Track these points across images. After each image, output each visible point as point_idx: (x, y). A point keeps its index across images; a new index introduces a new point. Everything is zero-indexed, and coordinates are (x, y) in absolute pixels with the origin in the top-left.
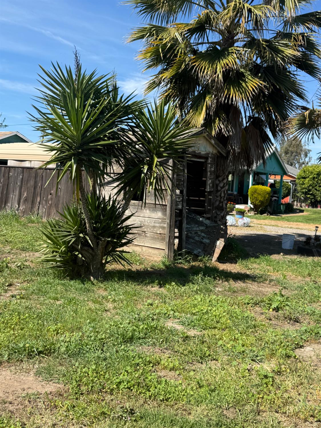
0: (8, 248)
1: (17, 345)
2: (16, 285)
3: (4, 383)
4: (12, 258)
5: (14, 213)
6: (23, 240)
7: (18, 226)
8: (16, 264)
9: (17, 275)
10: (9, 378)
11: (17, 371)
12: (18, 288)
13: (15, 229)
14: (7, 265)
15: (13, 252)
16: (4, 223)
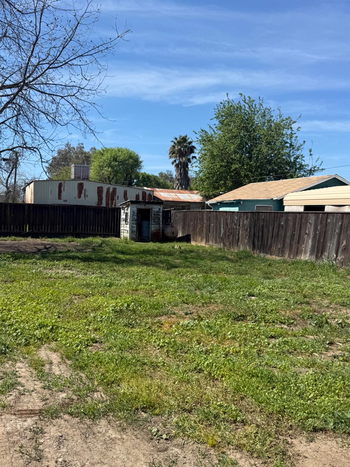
0: (326, 301)
1: (343, 414)
2: (337, 345)
3: (330, 455)
4: (332, 314)
5: (331, 264)
6: (343, 294)
7: (336, 278)
8: (336, 320)
9: (338, 333)
10: (336, 450)
11: (345, 445)
12: (340, 348)
13: (332, 280)
14: (326, 320)
15: (332, 306)
16: (321, 274)
